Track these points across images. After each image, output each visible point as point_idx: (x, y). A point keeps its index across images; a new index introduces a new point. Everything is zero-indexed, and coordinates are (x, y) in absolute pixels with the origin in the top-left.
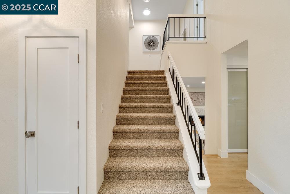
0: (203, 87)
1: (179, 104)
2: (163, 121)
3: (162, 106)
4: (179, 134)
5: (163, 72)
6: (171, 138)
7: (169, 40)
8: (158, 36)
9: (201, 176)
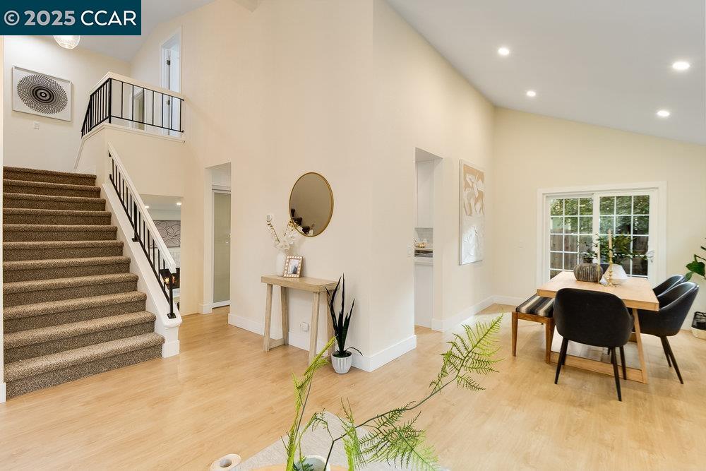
0: (178, 210)
1: (137, 239)
2: (106, 268)
3: (102, 244)
4: (138, 284)
5: (92, 179)
6: (124, 290)
7: (110, 122)
8: (66, 84)
9: (172, 315)
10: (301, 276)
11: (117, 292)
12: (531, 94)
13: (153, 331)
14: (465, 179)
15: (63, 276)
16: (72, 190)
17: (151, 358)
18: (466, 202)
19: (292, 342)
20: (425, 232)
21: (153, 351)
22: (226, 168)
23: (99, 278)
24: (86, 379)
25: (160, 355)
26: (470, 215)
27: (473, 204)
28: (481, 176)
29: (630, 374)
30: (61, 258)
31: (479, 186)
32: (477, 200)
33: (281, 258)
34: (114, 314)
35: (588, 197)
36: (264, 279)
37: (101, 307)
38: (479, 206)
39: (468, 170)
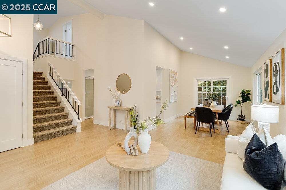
1: (63, 95)
4: (64, 110)
5: (41, 74)
6: (60, 112)
7: (49, 54)
9: (79, 119)
10: (121, 106)
11: (58, 113)
12: (191, 49)
13: (72, 124)
14: (171, 75)
15: (40, 107)
17: (73, 133)
18: (172, 82)
19: (117, 127)
20: (158, 92)
21: (73, 130)
22: (92, 71)
23: (52, 108)
25: (75, 132)
26: (173, 86)
27: (174, 83)
28: (176, 74)
29: (216, 131)
30: (37, 101)
31: (176, 77)
32: (175, 82)
33: (114, 100)
34: (58, 119)
35: (209, 81)
36: (108, 107)
38: (176, 83)
39: (172, 72)
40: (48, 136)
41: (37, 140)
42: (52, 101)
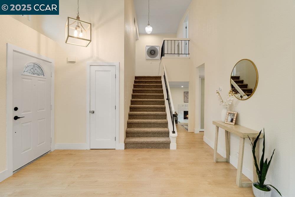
1: (167, 99)
4: (167, 117)
5: (160, 78)
6: (162, 119)
7: (164, 56)
8: (158, 47)
9: (174, 132)
10: (235, 124)
11: (160, 119)
16: (154, 82)
19: (231, 162)
21: (166, 145)
23: (155, 113)
24: (144, 149)
25: (169, 148)
33: (224, 112)
34: (157, 127)
36: (214, 123)
37: (153, 124)
40: (138, 145)
41: (127, 146)
42: (158, 106)
